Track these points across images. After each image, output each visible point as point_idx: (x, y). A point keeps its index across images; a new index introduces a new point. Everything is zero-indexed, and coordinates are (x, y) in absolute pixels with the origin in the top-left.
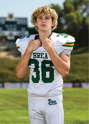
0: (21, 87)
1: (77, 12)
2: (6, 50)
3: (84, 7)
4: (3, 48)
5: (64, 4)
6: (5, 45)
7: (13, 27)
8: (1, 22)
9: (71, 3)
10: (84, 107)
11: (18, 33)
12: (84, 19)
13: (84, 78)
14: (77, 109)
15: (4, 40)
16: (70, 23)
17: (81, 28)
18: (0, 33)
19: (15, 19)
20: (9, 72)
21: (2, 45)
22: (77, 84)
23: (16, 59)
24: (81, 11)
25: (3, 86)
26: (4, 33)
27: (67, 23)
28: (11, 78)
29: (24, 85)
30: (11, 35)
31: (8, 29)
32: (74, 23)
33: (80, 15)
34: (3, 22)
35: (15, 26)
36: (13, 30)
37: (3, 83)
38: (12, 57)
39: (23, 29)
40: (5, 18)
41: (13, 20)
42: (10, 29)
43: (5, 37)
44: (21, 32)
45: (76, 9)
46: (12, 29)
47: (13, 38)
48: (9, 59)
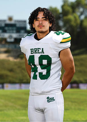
0: (20, 88)
1: (75, 14)
2: (6, 52)
3: (81, 10)
4: (3, 49)
5: (63, 7)
6: (5, 47)
7: (13, 30)
8: (1, 24)
9: (68, 6)
10: (82, 107)
11: (18, 36)
12: (82, 21)
13: (82, 79)
14: (75, 109)
15: (3, 42)
16: (68, 25)
17: (78, 30)
18: (0, 35)
19: (15, 22)
20: (9, 73)
21: (1, 47)
22: (75, 85)
23: (15, 60)
24: (79, 14)
25: (3, 87)
26: (4, 36)
27: (65, 25)
28: (10, 79)
29: (23, 86)
30: (10, 37)
31: (8, 31)
32: (72, 25)
33: (77, 18)
34: (3, 25)
35: (15, 28)
36: (13, 33)
37: (3, 84)
38: (11, 59)
39: (23, 31)
40: (5, 21)
41: (12, 22)
42: (9, 31)
43: (5, 40)
44: (20, 35)
45: (74, 12)
46: (11, 31)
47: (12, 40)
48: (9, 60)
